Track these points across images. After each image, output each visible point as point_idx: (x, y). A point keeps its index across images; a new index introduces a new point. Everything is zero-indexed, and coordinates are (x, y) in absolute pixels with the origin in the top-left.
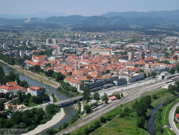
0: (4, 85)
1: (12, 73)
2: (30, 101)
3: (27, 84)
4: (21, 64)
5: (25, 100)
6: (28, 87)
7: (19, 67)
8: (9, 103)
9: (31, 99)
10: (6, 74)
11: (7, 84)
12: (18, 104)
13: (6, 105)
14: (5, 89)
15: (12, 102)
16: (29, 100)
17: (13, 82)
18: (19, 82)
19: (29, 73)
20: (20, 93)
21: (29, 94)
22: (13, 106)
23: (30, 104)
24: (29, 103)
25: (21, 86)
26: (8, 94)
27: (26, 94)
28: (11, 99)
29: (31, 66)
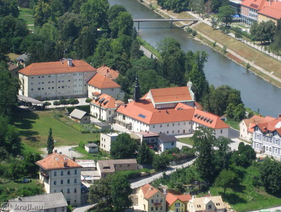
0: (138, 100)
1: (173, 48)
2: (246, 182)
3: (238, 101)
4: (215, 10)
5: (226, 175)
6: (242, 117)
7: (207, 22)
8: (155, 184)
9: (252, 173)
10: (148, 54)
11: (149, 96)
12: (194, 193)
13: (140, 194)
14: (141, 119)
15: (165, 179)
16: (241, 175)
17: (175, 89)
18: (202, 92)
19: (251, 55)
20: (204, 142)
21: (247, 151)
22: (171, 198)
23: (249, 197)
24: (241, 189)
25: (211, 111)
26: (152, 142)
27: (234, 146)
28: (162, 167)
29: (261, 19)
